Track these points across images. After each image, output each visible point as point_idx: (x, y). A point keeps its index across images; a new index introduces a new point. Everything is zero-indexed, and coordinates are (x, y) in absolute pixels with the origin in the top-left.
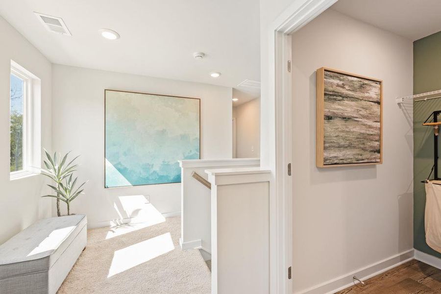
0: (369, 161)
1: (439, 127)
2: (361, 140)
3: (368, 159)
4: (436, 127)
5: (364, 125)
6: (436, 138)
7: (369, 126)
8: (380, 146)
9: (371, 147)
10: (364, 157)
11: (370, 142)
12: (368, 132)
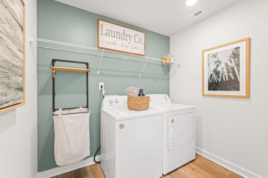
0: (14, 103)
1: (56, 71)
2: (6, 71)
3: (13, 100)
4: (54, 71)
5: (9, 49)
6: (53, 79)
7: (14, 53)
8: (23, 81)
9: (16, 83)
10: (8, 98)
11: (14, 76)
12: (13, 61)
